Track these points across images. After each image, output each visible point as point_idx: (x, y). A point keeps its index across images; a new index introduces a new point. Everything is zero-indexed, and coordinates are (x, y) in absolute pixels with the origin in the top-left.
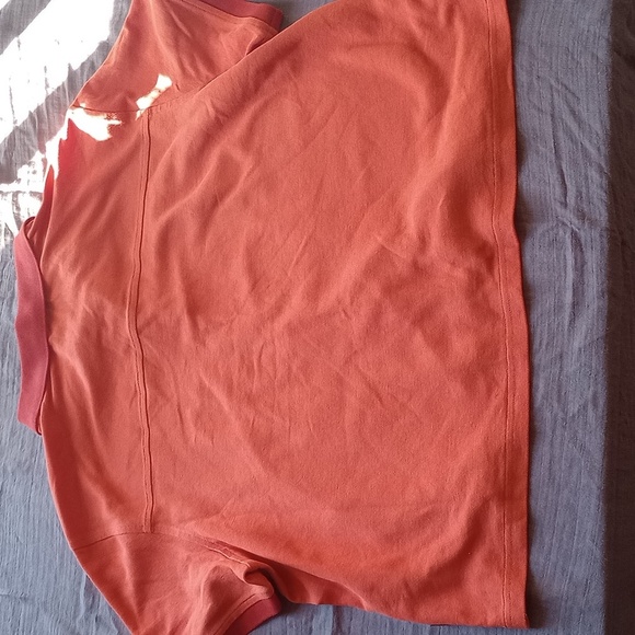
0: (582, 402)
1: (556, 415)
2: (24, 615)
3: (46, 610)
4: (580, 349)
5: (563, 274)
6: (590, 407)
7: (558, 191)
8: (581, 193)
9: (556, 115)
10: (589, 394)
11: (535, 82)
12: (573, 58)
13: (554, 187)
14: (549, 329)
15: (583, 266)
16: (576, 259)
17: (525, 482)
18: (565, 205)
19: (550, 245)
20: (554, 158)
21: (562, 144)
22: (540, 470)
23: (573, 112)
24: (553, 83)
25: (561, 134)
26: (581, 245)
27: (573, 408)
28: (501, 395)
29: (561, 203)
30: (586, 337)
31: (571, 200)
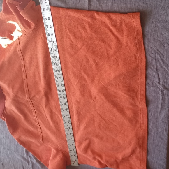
0: (162, 129)
1: (155, 131)
2: (9, 153)
3: (15, 153)
4: (163, 118)
5: (158, 100)
6: (164, 131)
7: (157, 79)
8: (164, 81)
9: (157, 59)
10: (165, 128)
11: (150, 48)
12: (162, 44)
13: (156, 78)
14: (154, 111)
15: (164, 99)
16: (162, 97)
17: (146, 143)
18: (159, 83)
19: (155, 92)
20: (156, 71)
21: (158, 67)
22: (150, 141)
23: (162, 60)
24: (156, 50)
25: (158, 65)
26: (164, 94)
27: (160, 130)
28: (140, 124)
29: (158, 83)
30: (164, 116)
31: (161, 82)
